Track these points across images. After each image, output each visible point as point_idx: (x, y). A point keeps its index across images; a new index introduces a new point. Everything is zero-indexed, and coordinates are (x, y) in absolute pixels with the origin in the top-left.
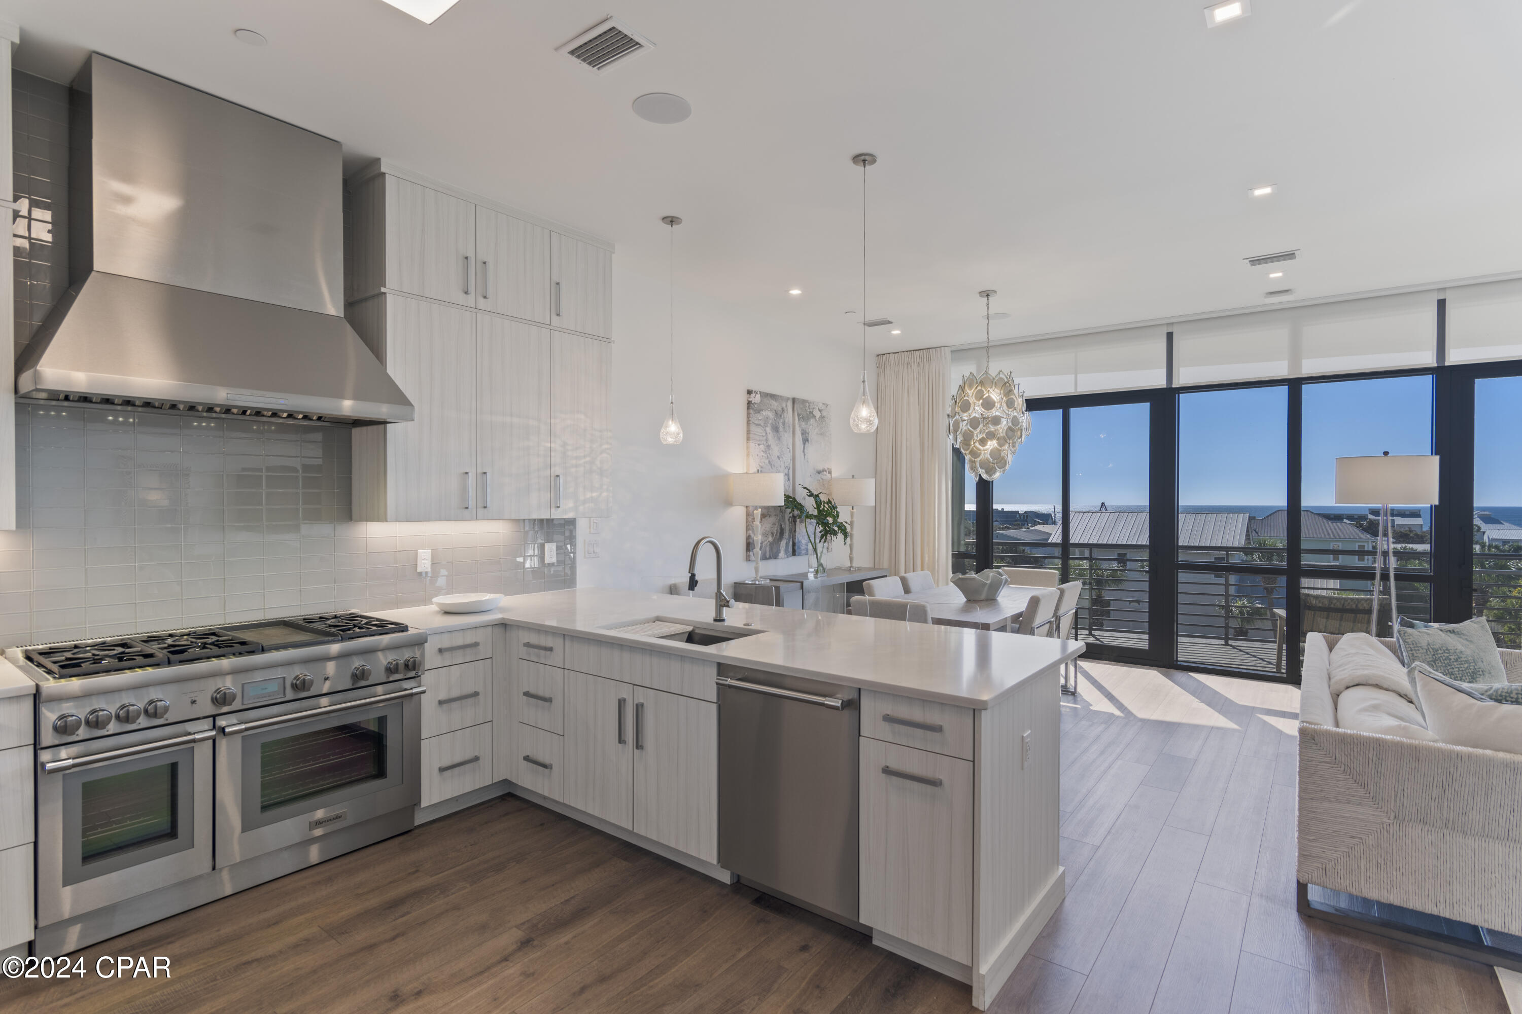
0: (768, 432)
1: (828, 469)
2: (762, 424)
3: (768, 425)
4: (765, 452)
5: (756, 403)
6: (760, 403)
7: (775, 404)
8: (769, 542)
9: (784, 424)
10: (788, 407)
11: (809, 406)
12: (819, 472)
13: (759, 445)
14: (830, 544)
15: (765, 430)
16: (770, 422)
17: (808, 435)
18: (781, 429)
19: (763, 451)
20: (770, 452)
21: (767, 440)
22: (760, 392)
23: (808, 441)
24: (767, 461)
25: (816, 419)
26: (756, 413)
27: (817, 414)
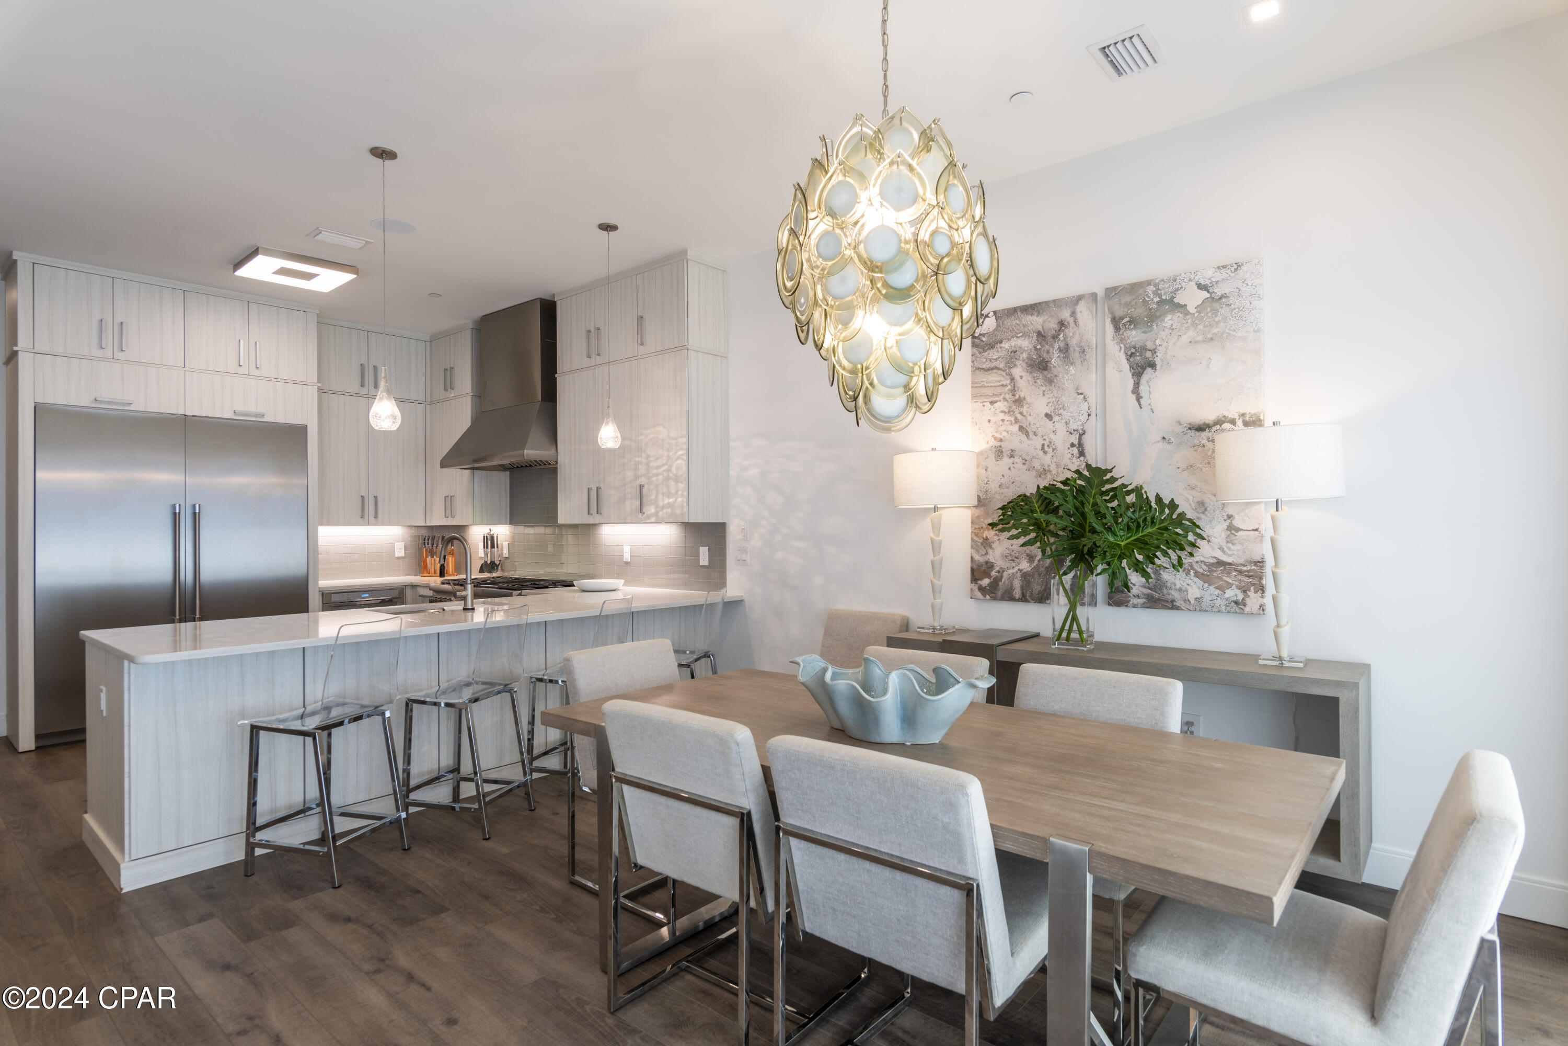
0: (1017, 377)
1: (1243, 415)
2: (1001, 366)
3: (1018, 363)
4: (1010, 412)
5: (984, 335)
6: (996, 330)
7: (1036, 322)
8: (1020, 570)
9: (1065, 351)
10: (1079, 315)
11: (1156, 293)
12: (1200, 428)
13: (992, 403)
14: (1251, 593)
15: (1010, 374)
16: (1025, 356)
17: (1154, 352)
18: (1055, 359)
19: (1002, 412)
20: (1025, 410)
21: (1013, 391)
22: (995, 312)
23: (1152, 365)
24: (1015, 428)
25: (1187, 313)
26: (984, 351)
27: (1192, 298)
